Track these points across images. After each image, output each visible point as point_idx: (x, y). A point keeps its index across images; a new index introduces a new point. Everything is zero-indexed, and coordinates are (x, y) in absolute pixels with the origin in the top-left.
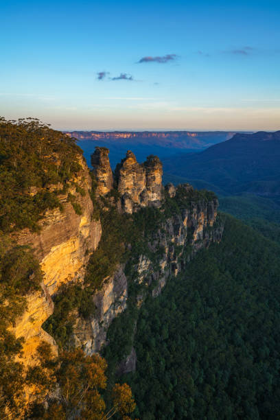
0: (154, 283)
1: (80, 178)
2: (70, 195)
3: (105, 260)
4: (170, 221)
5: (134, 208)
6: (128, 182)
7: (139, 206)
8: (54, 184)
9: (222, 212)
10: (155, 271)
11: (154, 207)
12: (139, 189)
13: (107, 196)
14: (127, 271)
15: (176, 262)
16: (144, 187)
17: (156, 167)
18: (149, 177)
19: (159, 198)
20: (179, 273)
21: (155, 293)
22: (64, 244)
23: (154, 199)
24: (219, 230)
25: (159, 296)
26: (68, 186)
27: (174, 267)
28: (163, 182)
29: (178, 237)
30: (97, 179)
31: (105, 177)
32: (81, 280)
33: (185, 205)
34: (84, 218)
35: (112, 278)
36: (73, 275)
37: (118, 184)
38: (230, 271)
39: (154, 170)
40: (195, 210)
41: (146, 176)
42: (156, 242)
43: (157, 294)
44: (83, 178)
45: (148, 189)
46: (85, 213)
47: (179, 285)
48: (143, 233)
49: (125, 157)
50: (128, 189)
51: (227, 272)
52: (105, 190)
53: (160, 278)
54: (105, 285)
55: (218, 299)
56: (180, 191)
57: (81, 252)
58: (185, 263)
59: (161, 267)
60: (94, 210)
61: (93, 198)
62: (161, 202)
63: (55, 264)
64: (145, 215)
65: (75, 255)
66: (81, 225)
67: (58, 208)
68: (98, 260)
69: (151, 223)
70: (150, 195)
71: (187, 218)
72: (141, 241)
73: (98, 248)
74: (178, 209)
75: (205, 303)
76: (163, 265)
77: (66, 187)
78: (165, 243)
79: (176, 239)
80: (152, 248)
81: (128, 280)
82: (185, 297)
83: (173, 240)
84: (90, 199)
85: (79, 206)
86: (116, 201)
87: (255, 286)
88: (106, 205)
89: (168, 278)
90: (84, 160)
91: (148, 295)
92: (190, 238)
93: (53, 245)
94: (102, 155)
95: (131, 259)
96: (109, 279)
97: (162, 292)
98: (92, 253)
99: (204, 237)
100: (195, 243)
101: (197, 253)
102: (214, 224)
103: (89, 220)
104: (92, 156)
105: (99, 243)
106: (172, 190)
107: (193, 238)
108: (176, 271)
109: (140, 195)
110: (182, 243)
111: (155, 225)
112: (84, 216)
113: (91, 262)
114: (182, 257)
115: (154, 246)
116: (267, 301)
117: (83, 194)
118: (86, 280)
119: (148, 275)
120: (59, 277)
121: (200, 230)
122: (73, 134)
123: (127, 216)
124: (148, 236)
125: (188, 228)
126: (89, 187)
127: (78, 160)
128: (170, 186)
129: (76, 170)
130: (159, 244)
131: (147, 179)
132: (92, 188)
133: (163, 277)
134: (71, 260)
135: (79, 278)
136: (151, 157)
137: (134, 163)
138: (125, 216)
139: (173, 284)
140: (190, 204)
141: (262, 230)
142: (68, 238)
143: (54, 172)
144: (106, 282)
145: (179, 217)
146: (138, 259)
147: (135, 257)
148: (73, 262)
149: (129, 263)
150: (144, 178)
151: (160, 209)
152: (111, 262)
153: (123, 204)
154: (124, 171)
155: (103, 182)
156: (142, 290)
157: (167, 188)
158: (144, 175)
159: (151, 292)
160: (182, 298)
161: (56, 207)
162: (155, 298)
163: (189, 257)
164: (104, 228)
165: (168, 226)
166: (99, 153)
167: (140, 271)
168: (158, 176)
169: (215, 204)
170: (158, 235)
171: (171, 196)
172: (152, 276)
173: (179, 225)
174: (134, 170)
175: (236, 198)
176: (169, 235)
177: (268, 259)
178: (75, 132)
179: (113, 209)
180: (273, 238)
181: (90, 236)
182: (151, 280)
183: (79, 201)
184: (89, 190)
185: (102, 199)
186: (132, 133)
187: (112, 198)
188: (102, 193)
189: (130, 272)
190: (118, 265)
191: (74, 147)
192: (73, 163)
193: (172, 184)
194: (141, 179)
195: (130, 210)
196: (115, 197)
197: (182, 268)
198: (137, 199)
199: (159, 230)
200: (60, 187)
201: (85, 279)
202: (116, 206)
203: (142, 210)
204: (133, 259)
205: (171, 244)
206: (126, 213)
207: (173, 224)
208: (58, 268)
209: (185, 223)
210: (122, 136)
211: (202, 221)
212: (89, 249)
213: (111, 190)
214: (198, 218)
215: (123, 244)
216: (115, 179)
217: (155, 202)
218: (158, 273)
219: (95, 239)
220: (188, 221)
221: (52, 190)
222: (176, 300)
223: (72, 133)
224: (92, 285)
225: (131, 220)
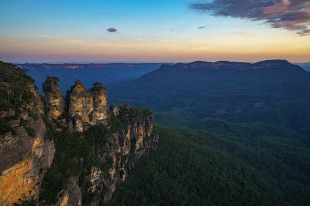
0: (106, 189)
1: (32, 104)
2: (22, 120)
3: (59, 175)
4: (116, 135)
5: (84, 127)
6: (78, 105)
7: (89, 125)
8: (5, 111)
9: (156, 125)
10: (106, 179)
11: (101, 125)
12: (88, 111)
13: (59, 118)
14: (80, 183)
15: (123, 169)
16: (92, 109)
17: (102, 92)
18: (96, 100)
19: (105, 117)
20: (126, 178)
21: (107, 199)
22: (18, 166)
23: (101, 118)
24: (155, 139)
25: (110, 201)
26: (20, 112)
27: (122, 173)
28: (107, 103)
29: (123, 148)
30: (50, 104)
31: (57, 102)
32: (36, 198)
33: (127, 121)
34: (38, 139)
35: (67, 192)
36: (27, 194)
37: (68, 108)
38: (166, 171)
39: (100, 94)
40: (135, 124)
41: (94, 99)
42: (105, 154)
43: (109, 199)
44: (36, 104)
45: (96, 110)
46: (38, 135)
47: (127, 188)
48: (94, 147)
49: (74, 84)
50: (78, 111)
51: (165, 172)
52: (57, 113)
53: (110, 184)
54: (60, 199)
55: (159, 195)
56: (123, 110)
57: (35, 171)
58: (130, 168)
59: (111, 175)
60: (48, 132)
61: (45, 121)
62: (107, 120)
63: (7, 187)
64: (94, 133)
65: (29, 175)
66: (34, 146)
67: (10, 133)
68: (53, 177)
69: (100, 138)
70: (98, 115)
71: (129, 131)
72: (93, 155)
73: (52, 165)
74: (122, 124)
75: (149, 200)
76: (113, 172)
77: (18, 112)
78: (112, 154)
79: (122, 150)
80: (102, 159)
81: (82, 190)
82: (133, 197)
83: (119, 151)
84: (42, 122)
85: (32, 129)
86: (67, 122)
87: (186, 180)
88: (59, 126)
89: (118, 183)
90: (36, 88)
91: (100, 202)
92: (133, 147)
93: (5, 168)
94: (52, 83)
95: (83, 171)
96: (63, 192)
97: (113, 196)
98: (46, 171)
99: (144, 146)
100: (138, 151)
101: (140, 159)
102: (151, 135)
103: (43, 141)
104: (43, 85)
105: (53, 160)
106: (116, 110)
107: (136, 147)
108: (124, 176)
109: (89, 116)
110: (127, 152)
111: (104, 140)
112: (36, 137)
113: (45, 179)
114: (127, 164)
115: (104, 158)
116: (195, 190)
117: (35, 118)
118: (41, 196)
119: (100, 183)
120: (12, 199)
121: (140, 140)
122: (25, 66)
123: (78, 134)
124: (98, 149)
125: (131, 140)
126: (41, 112)
127: (29, 89)
128: (114, 106)
129: (28, 97)
130: (107, 155)
131: (94, 102)
132: (45, 112)
133: (113, 183)
134: (25, 180)
135: (34, 196)
136: (97, 83)
137: (82, 89)
138: (76, 134)
139: (122, 187)
140: (131, 120)
141: (187, 135)
142: (21, 160)
143: (5, 100)
144: (61, 195)
145: (123, 131)
146: (90, 170)
147: (87, 168)
148: (27, 181)
149: (82, 175)
150: (92, 101)
151: (107, 125)
152: (65, 176)
153: (74, 124)
154: (73, 96)
155: (55, 106)
156: (95, 197)
157: (111, 108)
158: (91, 99)
159: (103, 198)
160: (130, 198)
161: (8, 132)
162: (107, 203)
163: (133, 164)
164: (57, 147)
165: (115, 140)
166: (50, 81)
167: (92, 181)
168: (103, 100)
169: (151, 118)
170: (106, 148)
171: (116, 115)
172: (103, 184)
173: (123, 138)
174: (82, 95)
175: (166, 113)
176: (116, 147)
177: (193, 158)
178: (27, 64)
179: (65, 129)
180: (195, 141)
181: (43, 156)
182: (102, 187)
183: (32, 125)
184: (42, 114)
185: (55, 121)
186: (80, 65)
187: (64, 120)
188: (54, 116)
189: (84, 183)
190: (72, 179)
191: (25, 77)
192: (25, 91)
193: (115, 105)
194: (89, 102)
195: (81, 129)
196: (67, 119)
197: (129, 173)
198: (87, 120)
199: (107, 144)
200: (12, 113)
201: (39, 196)
202: (68, 127)
203: (92, 129)
204: (86, 171)
205: (117, 155)
206: (77, 132)
207: (119, 137)
208: (11, 189)
209: (128, 136)
210: (70, 67)
211: (142, 133)
212: (43, 167)
213: (63, 113)
214: (138, 130)
215: (76, 158)
216: (66, 104)
217: (102, 120)
218: (108, 180)
219: (49, 158)
220: (130, 134)
221: (3, 116)
222: (125, 201)
223: (23, 65)
224: (47, 200)
225: (82, 137)
